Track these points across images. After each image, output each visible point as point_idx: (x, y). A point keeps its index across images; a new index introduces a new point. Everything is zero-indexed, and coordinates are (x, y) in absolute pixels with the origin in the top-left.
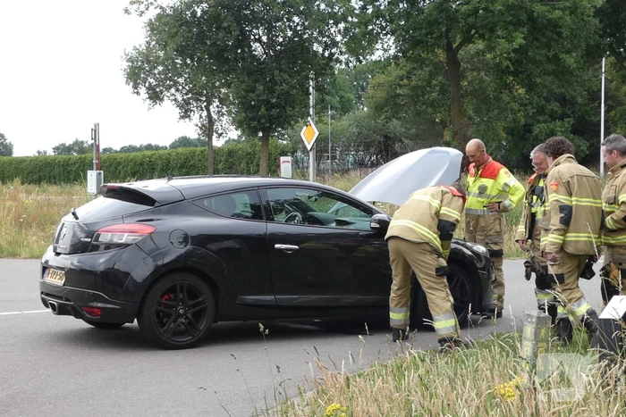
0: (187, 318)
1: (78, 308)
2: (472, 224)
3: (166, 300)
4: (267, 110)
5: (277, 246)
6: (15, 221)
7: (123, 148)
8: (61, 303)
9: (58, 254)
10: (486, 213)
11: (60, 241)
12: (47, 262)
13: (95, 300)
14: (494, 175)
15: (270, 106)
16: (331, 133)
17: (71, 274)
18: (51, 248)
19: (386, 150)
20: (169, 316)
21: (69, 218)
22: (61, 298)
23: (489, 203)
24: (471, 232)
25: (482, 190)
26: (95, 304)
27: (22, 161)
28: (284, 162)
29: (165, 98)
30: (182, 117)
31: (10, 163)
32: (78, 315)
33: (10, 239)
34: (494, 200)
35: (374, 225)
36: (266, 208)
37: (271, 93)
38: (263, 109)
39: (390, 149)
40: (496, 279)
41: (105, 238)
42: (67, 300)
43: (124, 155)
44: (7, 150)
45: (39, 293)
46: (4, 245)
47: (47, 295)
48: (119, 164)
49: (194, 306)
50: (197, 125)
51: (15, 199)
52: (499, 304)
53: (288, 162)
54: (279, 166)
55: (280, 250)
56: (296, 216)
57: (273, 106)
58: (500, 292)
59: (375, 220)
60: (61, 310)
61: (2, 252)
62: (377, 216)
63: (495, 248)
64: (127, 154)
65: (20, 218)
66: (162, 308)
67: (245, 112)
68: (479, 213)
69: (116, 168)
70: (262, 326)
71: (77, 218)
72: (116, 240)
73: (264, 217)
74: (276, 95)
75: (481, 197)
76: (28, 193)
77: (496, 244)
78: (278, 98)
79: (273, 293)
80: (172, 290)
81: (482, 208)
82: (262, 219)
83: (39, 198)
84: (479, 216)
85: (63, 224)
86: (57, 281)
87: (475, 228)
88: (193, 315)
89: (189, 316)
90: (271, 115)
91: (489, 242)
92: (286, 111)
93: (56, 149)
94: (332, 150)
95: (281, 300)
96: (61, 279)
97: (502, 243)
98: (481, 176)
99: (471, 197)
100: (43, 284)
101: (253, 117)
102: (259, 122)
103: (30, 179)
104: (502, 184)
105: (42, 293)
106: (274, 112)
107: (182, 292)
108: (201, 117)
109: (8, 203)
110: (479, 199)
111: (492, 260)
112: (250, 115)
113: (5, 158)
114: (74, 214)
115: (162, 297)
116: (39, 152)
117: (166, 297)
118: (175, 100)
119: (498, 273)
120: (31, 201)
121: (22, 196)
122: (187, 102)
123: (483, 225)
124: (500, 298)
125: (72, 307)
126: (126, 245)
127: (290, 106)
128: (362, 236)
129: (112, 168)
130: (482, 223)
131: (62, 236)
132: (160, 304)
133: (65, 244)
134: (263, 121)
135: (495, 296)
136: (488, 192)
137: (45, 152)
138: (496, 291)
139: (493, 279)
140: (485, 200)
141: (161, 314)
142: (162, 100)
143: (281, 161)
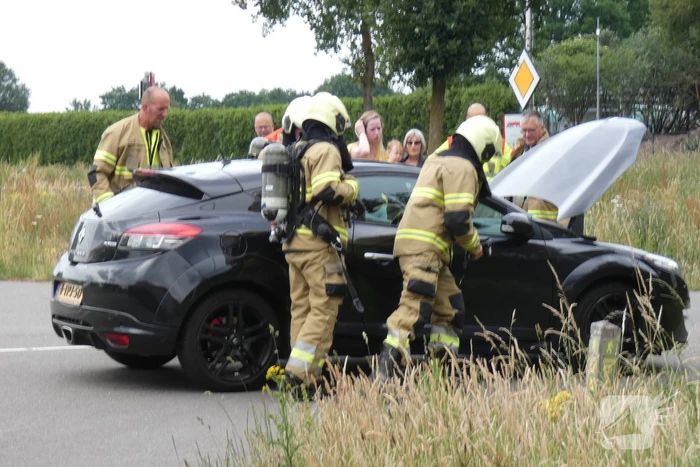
0: (243, 350)
1: (99, 335)
3: (216, 325)
4: (440, 41)
5: (368, 255)
6: (25, 226)
7: (229, 97)
8: (78, 328)
9: (74, 263)
11: (78, 247)
12: (60, 275)
13: (121, 324)
15: (446, 36)
16: (601, 71)
17: (91, 290)
18: (65, 257)
20: (218, 347)
21: (89, 216)
22: (77, 322)
26: (122, 329)
27: (44, 120)
28: (511, 124)
29: (291, 11)
30: (321, 47)
31: (24, 124)
32: (99, 344)
33: (16, 251)
35: (506, 228)
37: (448, 13)
38: (433, 40)
41: (135, 241)
42: (85, 324)
43: (225, 112)
44: (17, 99)
45: (50, 317)
46: (7, 259)
47: (61, 318)
48: (216, 127)
49: (253, 334)
50: (346, 62)
51: (26, 189)
53: (518, 124)
55: (371, 260)
57: (451, 36)
59: (509, 221)
60: (78, 338)
61: (4, 272)
64: (231, 110)
65: (33, 219)
66: (210, 336)
67: (405, 46)
69: (211, 136)
70: (271, 328)
71: (100, 215)
72: (150, 245)
74: (456, 15)
76: (51, 178)
78: (459, 21)
80: (223, 312)
83: (65, 188)
85: (82, 223)
86: (72, 299)
88: (253, 346)
89: (246, 347)
90: (448, 52)
92: (472, 45)
93: (106, 98)
96: (77, 295)
100: (56, 304)
101: (417, 55)
102: (427, 63)
103: (58, 154)
105: (54, 316)
106: (454, 45)
107: (235, 314)
108: (354, 46)
109: (15, 196)
112: (412, 51)
113: (14, 116)
114: (97, 210)
115: (209, 321)
116: (76, 104)
117: (216, 321)
118: (309, 14)
120: (53, 194)
121: (40, 185)
122: (328, 20)
125: (93, 334)
126: (162, 251)
127: (480, 35)
129: (204, 134)
131: (80, 239)
132: (207, 331)
133: (84, 249)
134: (433, 60)
137: (87, 105)
141: (209, 345)
142: (284, 15)
143: (506, 123)
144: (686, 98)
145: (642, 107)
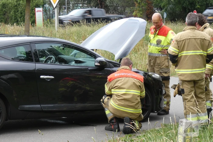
2: (152, 61)
5: (42, 77)
10: (160, 56)
14: (165, 34)
19: (101, 4)
23: (162, 50)
24: (152, 66)
25: (159, 42)
34: (165, 48)
35: (97, 64)
36: (34, 54)
39: (103, 3)
40: (165, 93)
52: (167, 107)
53: (40, 11)
54: (34, 14)
55: (44, 79)
56: (51, 58)
58: (168, 100)
59: (97, 61)
62: (99, 59)
63: (166, 75)
68: (157, 56)
73: (34, 60)
75: (158, 46)
77: (166, 73)
79: (40, 104)
81: (158, 53)
82: (33, 61)
84: (156, 57)
87: (154, 63)
91: (162, 72)
94: (68, 3)
95: (45, 107)
97: (169, 72)
98: (158, 34)
99: (152, 46)
104: (170, 39)
110: (157, 48)
111: (164, 82)
119: (166, 89)
123: (159, 62)
124: (168, 104)
128: (90, 70)
130: (158, 61)
135: (165, 102)
136: (162, 44)
138: (166, 99)
139: (164, 92)
140: (160, 48)
143: (36, 11)
144: (95, 3)
145: (80, 5)
